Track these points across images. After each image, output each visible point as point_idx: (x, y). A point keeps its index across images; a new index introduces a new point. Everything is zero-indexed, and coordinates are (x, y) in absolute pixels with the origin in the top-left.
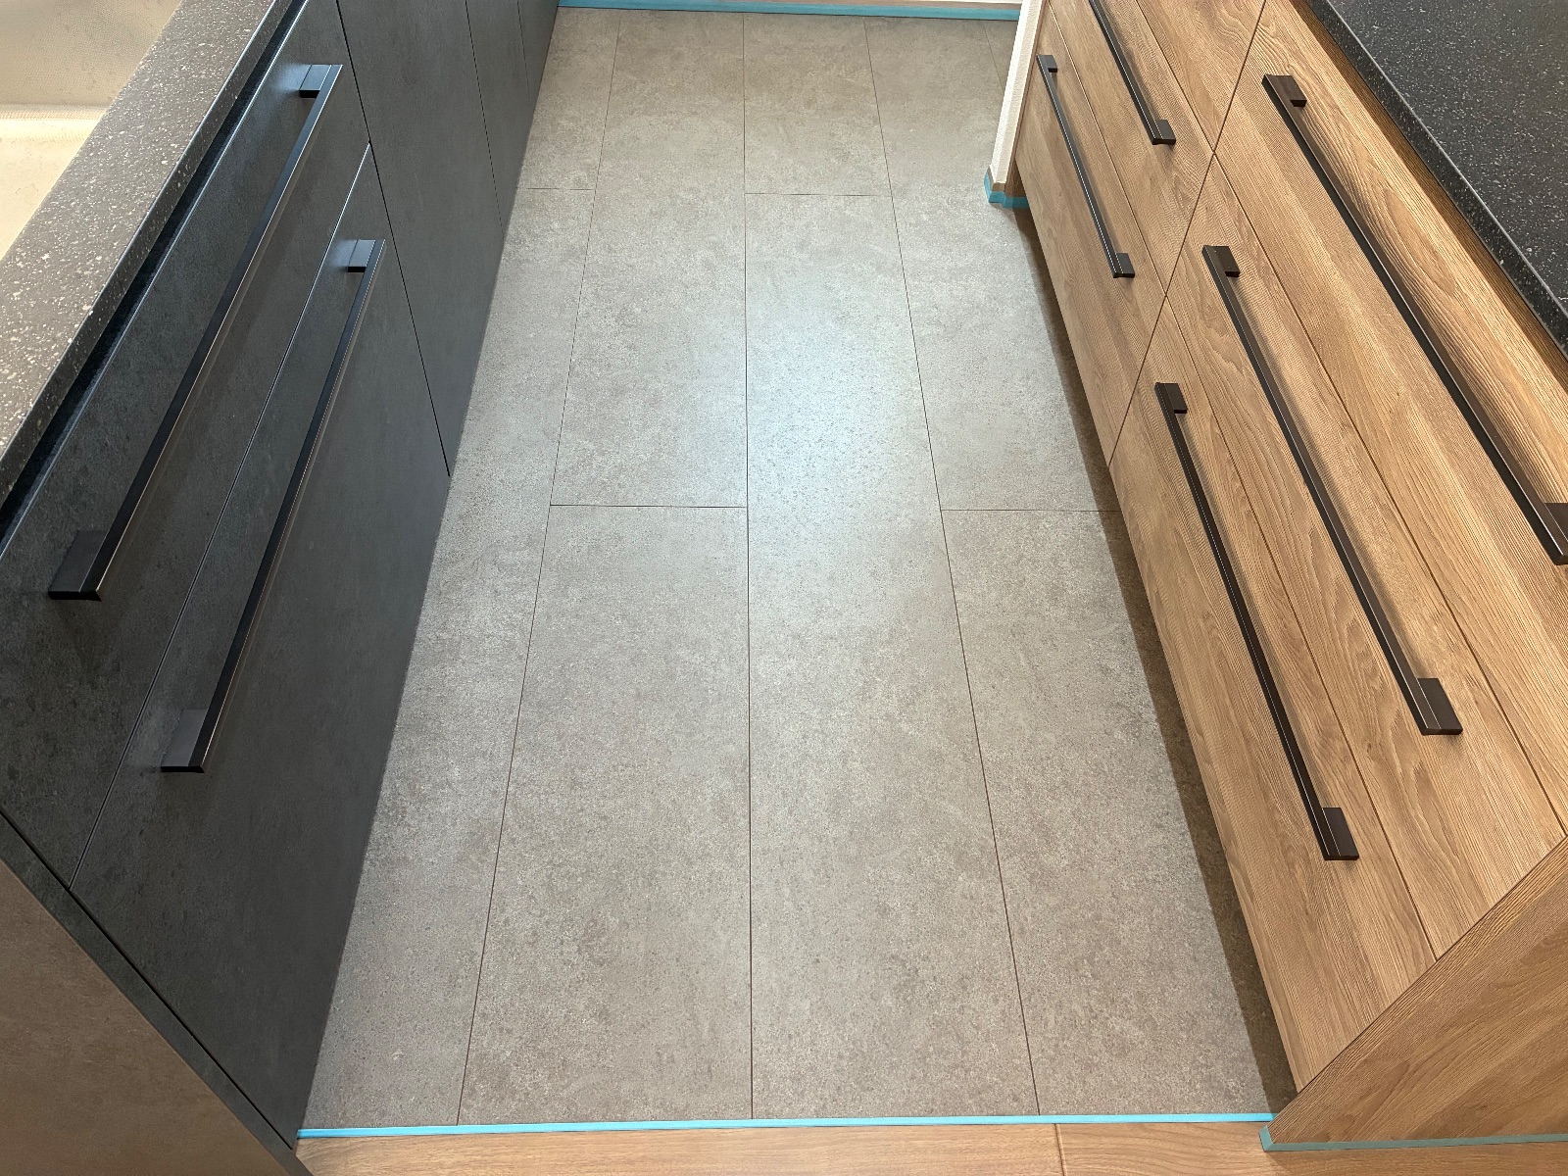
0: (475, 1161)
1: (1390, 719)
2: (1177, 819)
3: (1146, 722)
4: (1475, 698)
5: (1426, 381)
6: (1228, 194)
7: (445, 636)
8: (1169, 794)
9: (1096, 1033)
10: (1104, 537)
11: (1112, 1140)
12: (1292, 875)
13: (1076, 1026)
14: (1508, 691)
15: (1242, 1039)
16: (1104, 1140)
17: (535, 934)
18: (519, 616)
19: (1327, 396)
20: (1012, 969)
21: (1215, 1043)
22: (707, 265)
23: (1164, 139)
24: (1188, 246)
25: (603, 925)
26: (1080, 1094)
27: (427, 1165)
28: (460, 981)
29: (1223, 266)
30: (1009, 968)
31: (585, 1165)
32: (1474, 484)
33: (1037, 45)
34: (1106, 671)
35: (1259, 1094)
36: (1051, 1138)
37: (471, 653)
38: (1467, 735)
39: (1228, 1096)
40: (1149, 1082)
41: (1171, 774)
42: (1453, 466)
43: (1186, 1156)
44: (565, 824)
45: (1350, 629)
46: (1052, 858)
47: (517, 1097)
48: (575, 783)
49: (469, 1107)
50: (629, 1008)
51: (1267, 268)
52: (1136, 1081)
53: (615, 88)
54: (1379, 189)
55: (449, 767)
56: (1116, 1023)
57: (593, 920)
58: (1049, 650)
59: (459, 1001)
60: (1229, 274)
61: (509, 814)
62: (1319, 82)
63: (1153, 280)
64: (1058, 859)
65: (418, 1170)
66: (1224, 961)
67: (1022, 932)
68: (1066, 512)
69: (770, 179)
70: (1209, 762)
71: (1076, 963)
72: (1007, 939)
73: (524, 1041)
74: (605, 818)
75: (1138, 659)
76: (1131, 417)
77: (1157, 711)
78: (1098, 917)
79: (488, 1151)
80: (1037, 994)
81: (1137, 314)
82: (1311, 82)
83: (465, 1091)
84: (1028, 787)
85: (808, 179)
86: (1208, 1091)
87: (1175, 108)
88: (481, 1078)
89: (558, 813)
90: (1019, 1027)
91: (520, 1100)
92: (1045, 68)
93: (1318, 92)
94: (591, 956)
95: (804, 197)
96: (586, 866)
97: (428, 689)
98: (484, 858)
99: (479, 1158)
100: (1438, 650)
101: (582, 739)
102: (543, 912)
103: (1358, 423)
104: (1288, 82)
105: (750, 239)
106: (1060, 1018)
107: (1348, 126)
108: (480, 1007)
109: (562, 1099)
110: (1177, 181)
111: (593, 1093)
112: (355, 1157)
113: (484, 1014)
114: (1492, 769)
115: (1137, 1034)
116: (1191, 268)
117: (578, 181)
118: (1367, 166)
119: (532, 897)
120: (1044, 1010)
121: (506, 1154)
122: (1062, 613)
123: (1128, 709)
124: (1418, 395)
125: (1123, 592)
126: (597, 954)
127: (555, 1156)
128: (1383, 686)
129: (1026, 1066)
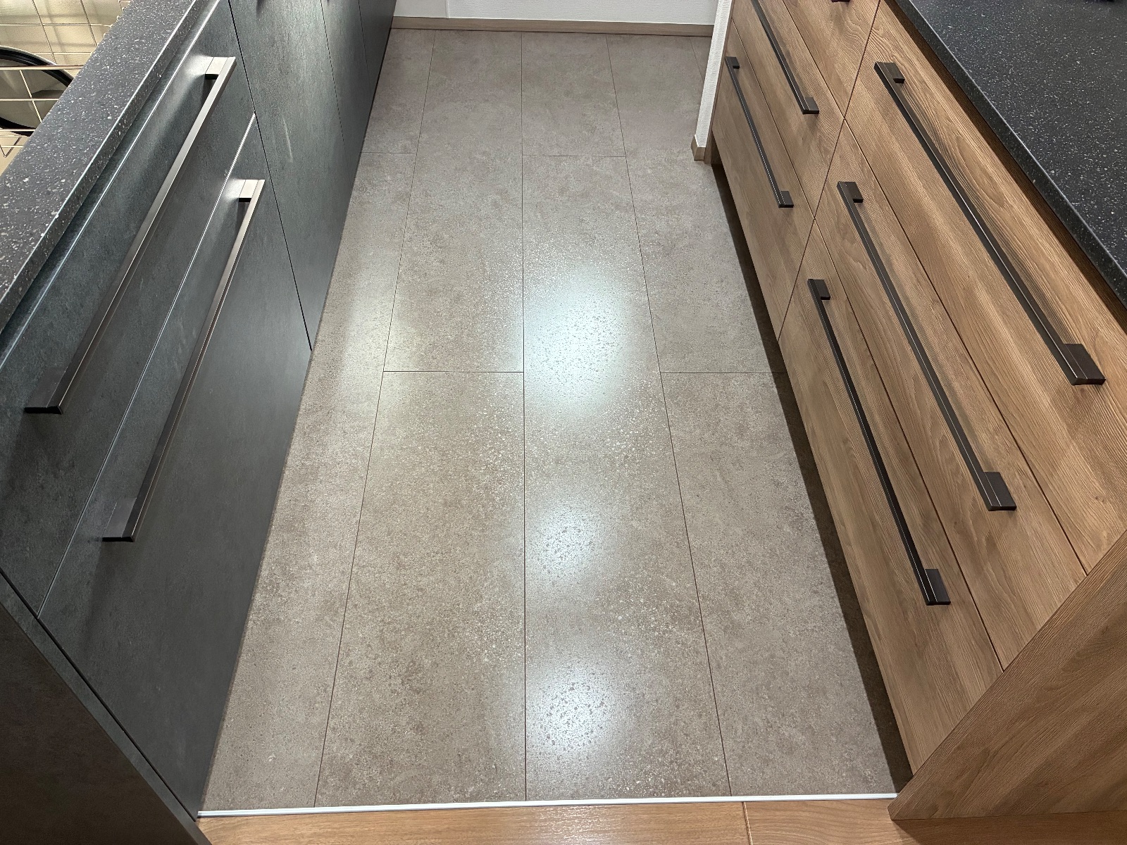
0: (327, 832)
1: (968, 504)
2: (829, 587)
3: (807, 520)
4: (1023, 483)
5: (987, 266)
6: (854, 146)
7: (308, 463)
8: (824, 569)
9: (771, 738)
10: (775, 390)
11: (782, 813)
12: (906, 619)
13: (757, 733)
14: (1045, 477)
15: (875, 741)
16: (778, 813)
17: (371, 671)
18: (360, 449)
19: (921, 280)
20: (712, 694)
21: (856, 743)
22: (495, 204)
23: (811, 112)
24: (829, 185)
25: (420, 664)
26: (760, 782)
27: (292, 835)
28: (317, 705)
29: (853, 195)
30: (709, 692)
31: (406, 834)
32: (1020, 335)
33: (725, 51)
34: (778, 484)
35: (888, 779)
36: (739, 812)
37: (326, 475)
38: (1019, 512)
39: (866, 780)
40: (809, 772)
41: (824, 555)
42: (1006, 323)
43: (835, 824)
44: (392, 594)
45: (941, 442)
46: (739, 615)
47: (358, 786)
48: (400, 566)
49: (322, 794)
50: (438, 723)
51: (881, 195)
52: (800, 771)
53: (431, 83)
54: (953, 136)
55: (310, 555)
56: (786, 730)
57: (412, 661)
58: (737, 470)
59: (315, 720)
60: (856, 201)
61: (353, 586)
62: (912, 65)
63: (807, 210)
64: (743, 616)
65: (286, 839)
66: (863, 686)
67: (719, 666)
68: (749, 373)
69: (540, 145)
70: (850, 545)
71: (757, 689)
72: (708, 672)
73: (363, 747)
74: (422, 589)
75: (801, 476)
76: (793, 304)
77: (814, 511)
78: (772, 656)
79: (336, 825)
80: (729, 711)
81: (795, 233)
82: (907, 65)
83: (320, 783)
84: (723, 566)
85: (567, 145)
86: (851, 777)
87: (818, 89)
88: (332, 774)
89: (388, 586)
90: (716, 735)
91: (359, 789)
92: (731, 64)
93: (912, 73)
94: (411, 686)
95: (565, 158)
96: (407, 624)
97: (296, 500)
98: (335, 618)
99: (329, 830)
100: (999, 453)
101: (405, 535)
102: (377, 656)
103: (942, 299)
104: (893, 67)
105: (525, 186)
106: (746, 728)
107: (932, 95)
108: (332, 723)
109: (389, 788)
110: (820, 141)
111: (412, 784)
112: (241, 830)
113: (334, 728)
114: (1036, 532)
115: (801, 738)
116: (831, 199)
117: (405, 147)
118: (946, 122)
119: (369, 646)
120: (735, 721)
121: (349, 827)
122: (747, 444)
123: (794, 511)
124: (982, 277)
125: (790, 429)
126: (416, 685)
127: (384, 828)
128: (964, 480)
129: (722, 762)
